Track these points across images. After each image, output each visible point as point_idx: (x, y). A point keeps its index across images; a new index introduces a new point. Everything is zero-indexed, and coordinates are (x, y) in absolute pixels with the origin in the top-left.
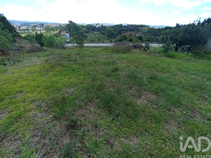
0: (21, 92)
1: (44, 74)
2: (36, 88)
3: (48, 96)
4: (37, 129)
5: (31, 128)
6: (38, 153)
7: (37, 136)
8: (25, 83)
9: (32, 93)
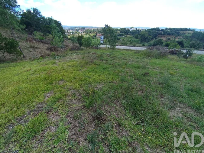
0: (63, 80)
1: (79, 69)
2: (73, 79)
3: (81, 88)
4: (70, 112)
5: (67, 110)
6: (70, 131)
7: (70, 117)
8: (66, 73)
9: (70, 82)
